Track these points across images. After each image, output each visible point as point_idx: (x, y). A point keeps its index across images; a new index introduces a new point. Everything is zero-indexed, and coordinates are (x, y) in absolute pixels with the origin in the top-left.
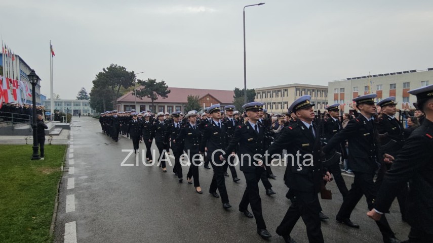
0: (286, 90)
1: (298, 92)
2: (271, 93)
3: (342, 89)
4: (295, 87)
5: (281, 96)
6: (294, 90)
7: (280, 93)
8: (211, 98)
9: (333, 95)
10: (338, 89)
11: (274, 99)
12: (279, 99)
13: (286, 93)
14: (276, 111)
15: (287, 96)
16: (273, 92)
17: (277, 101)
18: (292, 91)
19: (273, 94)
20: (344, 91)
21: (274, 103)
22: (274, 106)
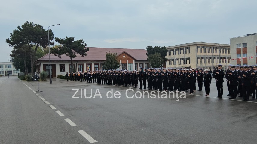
0: (187, 48)
1: (199, 49)
2: (174, 51)
3: (245, 44)
4: (197, 44)
5: (184, 53)
6: (195, 47)
7: (182, 51)
8: (126, 56)
9: (236, 49)
10: (240, 44)
11: (177, 56)
12: (182, 56)
13: (188, 50)
14: (179, 66)
15: (189, 53)
16: (176, 50)
17: (180, 58)
18: (193, 49)
19: (176, 52)
20: (246, 46)
21: (177, 59)
22: (177, 62)
